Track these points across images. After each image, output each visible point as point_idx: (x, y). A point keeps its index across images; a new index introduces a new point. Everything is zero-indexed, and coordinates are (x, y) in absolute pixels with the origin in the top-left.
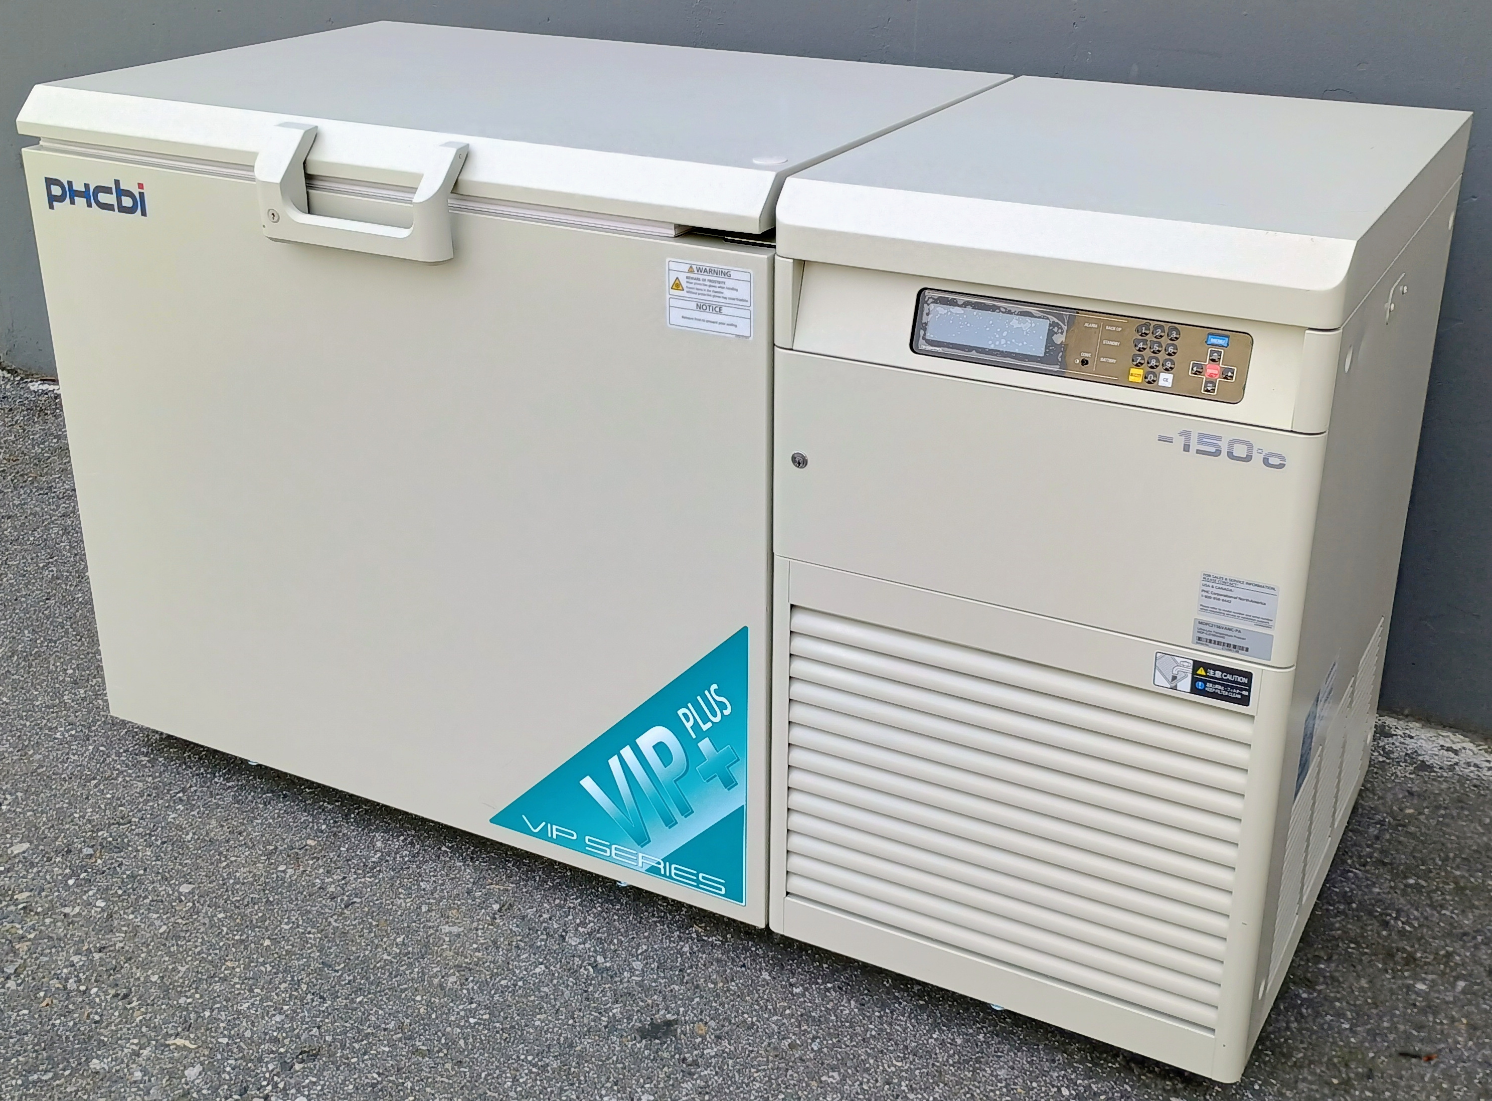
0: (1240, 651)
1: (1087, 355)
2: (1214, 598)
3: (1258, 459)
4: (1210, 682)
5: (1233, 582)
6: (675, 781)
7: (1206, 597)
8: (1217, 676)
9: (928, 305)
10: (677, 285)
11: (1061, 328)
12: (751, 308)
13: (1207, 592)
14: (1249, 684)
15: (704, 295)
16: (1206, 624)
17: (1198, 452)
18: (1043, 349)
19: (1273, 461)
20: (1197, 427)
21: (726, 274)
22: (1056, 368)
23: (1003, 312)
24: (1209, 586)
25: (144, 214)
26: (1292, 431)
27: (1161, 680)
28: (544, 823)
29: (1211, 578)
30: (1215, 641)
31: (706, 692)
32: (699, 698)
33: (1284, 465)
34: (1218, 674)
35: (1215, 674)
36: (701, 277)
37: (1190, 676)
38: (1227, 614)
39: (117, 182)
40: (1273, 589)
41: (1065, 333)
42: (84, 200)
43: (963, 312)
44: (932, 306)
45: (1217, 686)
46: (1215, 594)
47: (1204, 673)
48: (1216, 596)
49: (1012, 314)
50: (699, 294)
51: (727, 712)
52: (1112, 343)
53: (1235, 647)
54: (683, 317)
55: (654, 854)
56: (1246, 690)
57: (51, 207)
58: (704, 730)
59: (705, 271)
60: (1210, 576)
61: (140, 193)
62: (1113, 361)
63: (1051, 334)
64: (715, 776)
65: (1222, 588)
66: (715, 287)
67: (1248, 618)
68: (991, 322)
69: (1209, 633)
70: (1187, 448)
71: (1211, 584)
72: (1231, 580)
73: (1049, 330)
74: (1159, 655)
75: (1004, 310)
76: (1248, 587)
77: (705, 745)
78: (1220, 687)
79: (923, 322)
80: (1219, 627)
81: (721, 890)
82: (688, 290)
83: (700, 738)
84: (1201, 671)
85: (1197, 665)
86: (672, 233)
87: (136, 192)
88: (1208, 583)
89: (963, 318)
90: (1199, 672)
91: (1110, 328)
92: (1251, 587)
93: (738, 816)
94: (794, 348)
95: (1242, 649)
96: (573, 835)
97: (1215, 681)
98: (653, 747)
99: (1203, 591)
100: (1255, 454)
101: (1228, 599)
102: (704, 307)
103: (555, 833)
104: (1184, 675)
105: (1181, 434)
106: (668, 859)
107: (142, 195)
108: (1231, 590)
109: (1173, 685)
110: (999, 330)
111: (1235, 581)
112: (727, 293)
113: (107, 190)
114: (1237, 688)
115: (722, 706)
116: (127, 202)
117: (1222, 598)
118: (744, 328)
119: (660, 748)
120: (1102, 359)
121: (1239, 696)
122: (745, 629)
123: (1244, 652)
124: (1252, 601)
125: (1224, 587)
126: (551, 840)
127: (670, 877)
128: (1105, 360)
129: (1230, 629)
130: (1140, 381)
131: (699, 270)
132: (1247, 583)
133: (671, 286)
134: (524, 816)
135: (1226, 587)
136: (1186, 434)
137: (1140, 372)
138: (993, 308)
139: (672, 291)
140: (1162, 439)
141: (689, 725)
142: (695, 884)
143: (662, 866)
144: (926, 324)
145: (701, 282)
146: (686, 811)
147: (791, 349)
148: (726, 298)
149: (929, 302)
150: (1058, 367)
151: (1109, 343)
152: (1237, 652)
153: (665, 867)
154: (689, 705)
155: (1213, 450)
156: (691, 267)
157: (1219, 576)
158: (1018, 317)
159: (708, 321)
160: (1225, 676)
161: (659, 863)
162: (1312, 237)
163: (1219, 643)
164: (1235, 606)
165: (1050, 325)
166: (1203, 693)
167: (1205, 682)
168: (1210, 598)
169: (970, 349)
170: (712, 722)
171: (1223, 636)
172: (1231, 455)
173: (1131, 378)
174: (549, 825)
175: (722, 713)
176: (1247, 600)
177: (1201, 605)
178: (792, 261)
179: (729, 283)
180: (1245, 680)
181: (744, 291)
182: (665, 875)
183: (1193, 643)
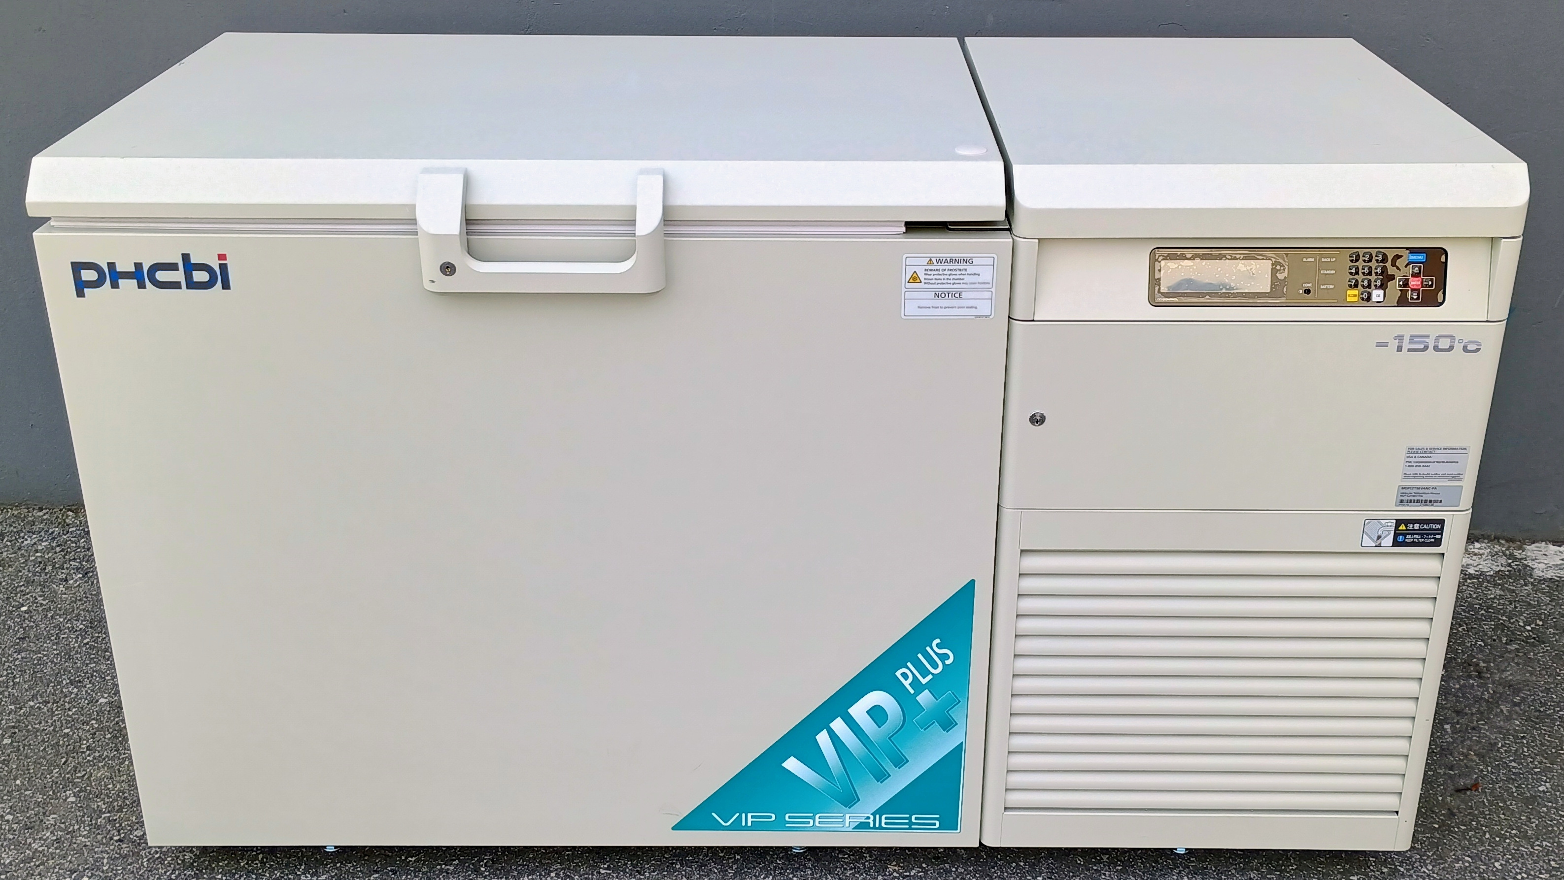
0: (1435, 504)
1: (1308, 285)
2: (1416, 466)
3: (1458, 347)
4: (1409, 534)
5: (1432, 450)
6: (889, 738)
7: (1409, 466)
8: (1415, 528)
9: (1160, 262)
10: (915, 279)
11: (1283, 266)
12: (993, 290)
13: (1410, 462)
14: (1442, 529)
15: (944, 284)
16: (1408, 488)
17: (1409, 350)
18: (1269, 286)
19: (1471, 347)
20: (1407, 331)
21: (968, 261)
22: (1283, 300)
23: (1229, 259)
24: (1412, 457)
25: (226, 286)
26: (1487, 321)
27: (1367, 542)
28: (737, 815)
29: (1415, 450)
30: (1414, 500)
31: (928, 649)
32: (920, 656)
33: (1480, 349)
34: (1417, 526)
35: (1413, 527)
36: (941, 268)
37: (1392, 533)
38: (1428, 476)
39: (186, 257)
40: (1465, 449)
41: (1286, 270)
42: (134, 282)
43: (1192, 264)
44: (1163, 263)
45: (1415, 536)
46: (1417, 462)
47: (1404, 528)
48: (1417, 464)
49: (1237, 259)
50: (938, 284)
51: (948, 662)
52: (1328, 272)
53: (1430, 501)
54: (919, 307)
55: (864, 811)
56: (1438, 534)
57: (80, 294)
58: (924, 683)
59: (946, 261)
60: (1413, 449)
61: (220, 265)
62: (1332, 287)
63: (1274, 272)
64: (934, 722)
65: (1423, 457)
66: (956, 275)
67: (1443, 476)
68: (1219, 269)
69: (1410, 494)
70: (1400, 349)
71: (1414, 455)
72: (1430, 449)
73: (1272, 269)
74: (1367, 521)
75: (1229, 257)
76: (1445, 451)
77: (924, 698)
78: (1417, 536)
79: (1156, 278)
80: (1418, 488)
81: (935, 824)
82: (926, 281)
83: (917, 693)
84: (1402, 527)
85: (1399, 522)
86: (904, 229)
87: (215, 265)
88: (1411, 455)
89: (1193, 269)
90: (1400, 528)
91: (1325, 260)
92: (1447, 451)
93: (958, 751)
94: (1035, 319)
95: (1436, 501)
96: (771, 817)
97: (1413, 532)
98: (867, 712)
99: (1407, 462)
100: (1456, 344)
101: (1427, 464)
102: (943, 295)
103: (750, 820)
104: (1387, 533)
105: (1395, 338)
106: (880, 812)
107: (224, 268)
108: (1430, 457)
109: (1377, 544)
110: (1227, 275)
111: (1434, 448)
112: (967, 279)
113: (173, 267)
114: (1431, 534)
115: (946, 657)
116: (200, 276)
117: (1422, 464)
118: (984, 308)
119: (875, 712)
120: (1322, 287)
121: (1433, 540)
122: (973, 581)
123: (1439, 504)
124: (1447, 462)
125: (1424, 455)
126: (746, 828)
127: (880, 827)
128: (1324, 287)
129: (1427, 488)
130: (1357, 300)
131: (939, 261)
132: (1444, 449)
133: (907, 281)
134: (714, 814)
135: (1426, 455)
136: (1400, 338)
137: (1355, 292)
138: (1220, 257)
139: (908, 285)
140: (1379, 345)
141: (907, 683)
142: (907, 827)
143: (871, 821)
144: (1159, 279)
145: (941, 272)
146: (900, 761)
147: (1033, 321)
148: (966, 284)
149: (1159, 260)
150: (1285, 298)
151: (1326, 272)
152: (1433, 505)
153: (874, 821)
154: (909, 664)
155: (1422, 346)
156: (931, 260)
157: (1421, 448)
158: (1243, 261)
159: (945, 308)
160: (1422, 526)
161: (868, 818)
162: (1492, 164)
163: (1418, 501)
164: (1434, 469)
165: (1273, 265)
166: (1404, 544)
167: (1405, 535)
168: (1413, 466)
169: (1203, 295)
170: (932, 674)
171: (1420, 495)
172: (1436, 348)
173: (1349, 299)
174: (744, 815)
175: (943, 663)
176: (1443, 462)
177: (1405, 474)
178: (1037, 241)
179: (971, 269)
180: (1439, 526)
181: (986, 275)
182: (874, 827)
183: (1396, 506)
